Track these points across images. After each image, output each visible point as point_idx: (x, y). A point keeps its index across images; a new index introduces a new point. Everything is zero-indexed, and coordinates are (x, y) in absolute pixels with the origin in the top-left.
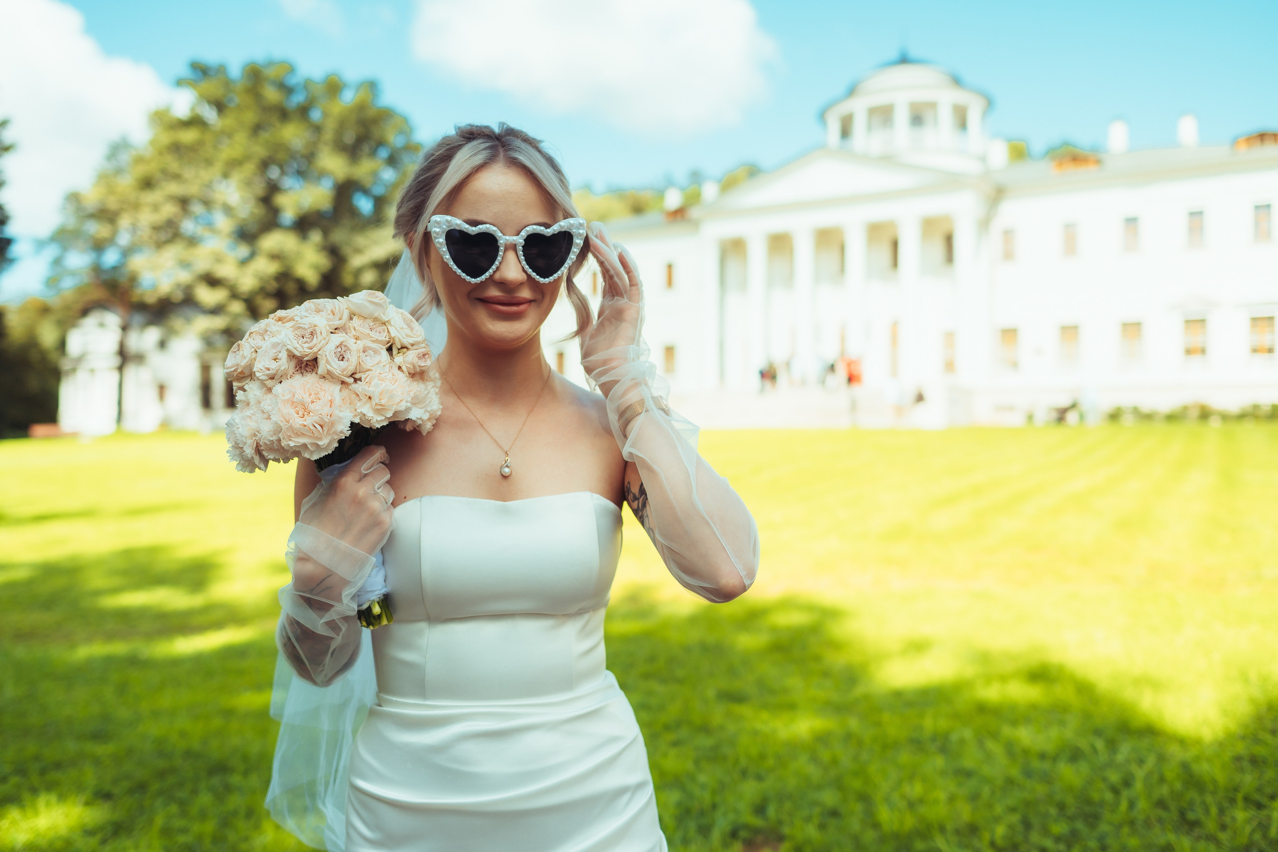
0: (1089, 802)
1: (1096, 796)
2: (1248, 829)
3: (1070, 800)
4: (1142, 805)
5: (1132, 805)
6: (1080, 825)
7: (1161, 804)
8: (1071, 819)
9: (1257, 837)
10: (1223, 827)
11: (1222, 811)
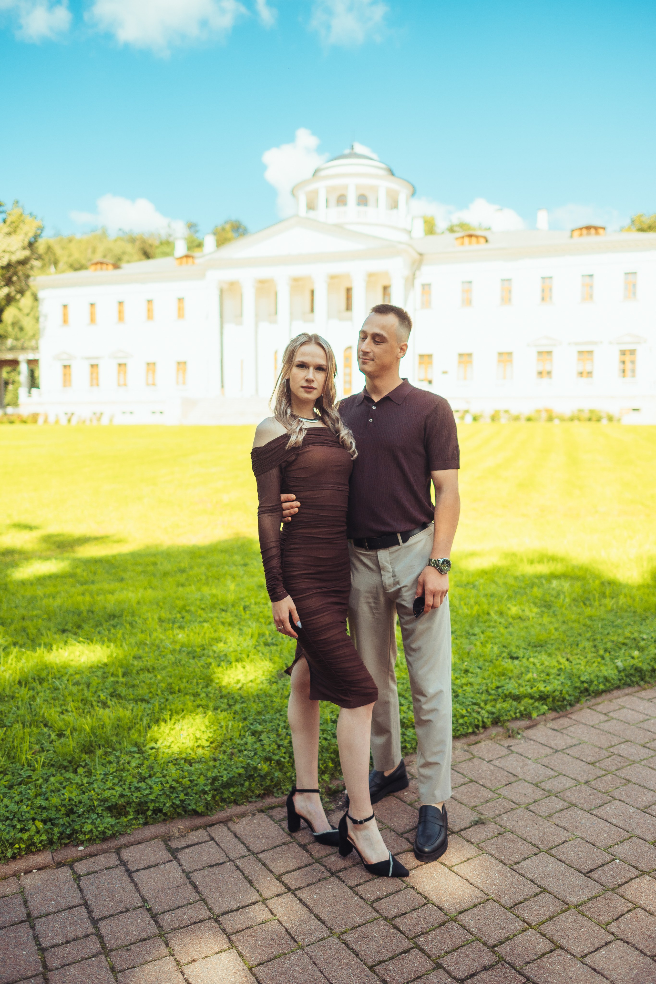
0: (546, 601)
1: (548, 599)
2: (611, 604)
3: (537, 601)
4: (567, 600)
5: (564, 600)
6: (543, 609)
7: (575, 600)
8: (539, 607)
9: (615, 607)
10: (600, 605)
11: (600, 600)
